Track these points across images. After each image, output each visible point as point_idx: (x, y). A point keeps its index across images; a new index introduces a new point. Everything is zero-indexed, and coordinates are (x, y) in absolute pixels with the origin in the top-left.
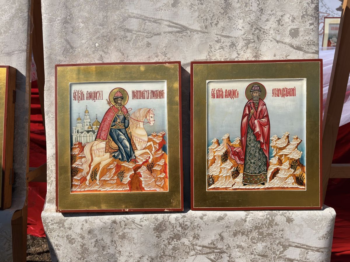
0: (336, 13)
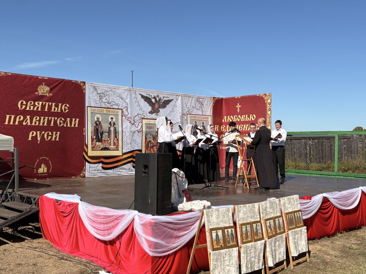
0: (149, 115)
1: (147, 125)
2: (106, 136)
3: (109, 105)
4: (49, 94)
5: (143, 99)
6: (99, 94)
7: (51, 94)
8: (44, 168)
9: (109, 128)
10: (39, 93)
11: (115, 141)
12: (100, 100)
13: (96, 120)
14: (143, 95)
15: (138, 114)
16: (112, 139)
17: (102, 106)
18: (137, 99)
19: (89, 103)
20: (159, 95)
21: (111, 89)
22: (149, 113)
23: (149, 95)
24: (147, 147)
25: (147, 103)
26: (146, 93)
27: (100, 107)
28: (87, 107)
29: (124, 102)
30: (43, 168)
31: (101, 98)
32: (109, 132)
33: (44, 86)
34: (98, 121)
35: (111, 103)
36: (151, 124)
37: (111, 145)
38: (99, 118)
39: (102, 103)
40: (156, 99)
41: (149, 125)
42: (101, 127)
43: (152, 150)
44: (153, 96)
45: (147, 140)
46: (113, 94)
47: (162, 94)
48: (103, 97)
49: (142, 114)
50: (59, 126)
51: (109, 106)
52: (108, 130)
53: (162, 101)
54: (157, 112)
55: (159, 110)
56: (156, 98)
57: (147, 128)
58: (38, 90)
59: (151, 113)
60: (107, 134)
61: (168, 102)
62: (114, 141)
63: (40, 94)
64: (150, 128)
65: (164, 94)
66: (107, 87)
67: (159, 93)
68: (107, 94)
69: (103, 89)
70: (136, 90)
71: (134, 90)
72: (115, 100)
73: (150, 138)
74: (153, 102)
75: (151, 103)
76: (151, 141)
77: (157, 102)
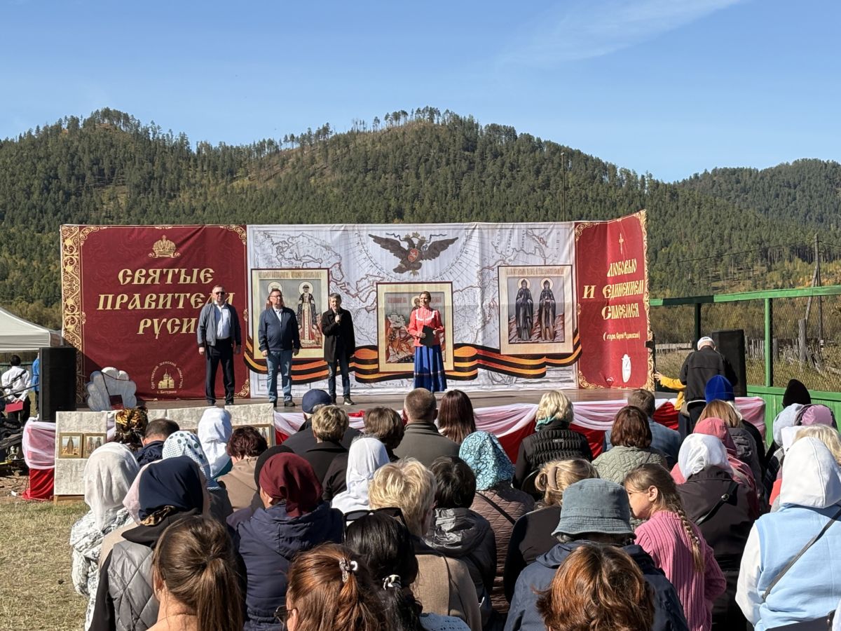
0: (394, 276)
1: (390, 296)
3: (299, 262)
4: (174, 254)
5: (379, 245)
6: (276, 244)
7: (178, 254)
8: (168, 381)
9: (300, 307)
10: (155, 254)
12: (278, 255)
15: (367, 275)
16: (307, 326)
17: (284, 266)
18: (365, 246)
19: (256, 263)
21: (302, 232)
22: (395, 270)
23: (394, 234)
24: (391, 341)
25: (389, 251)
26: (384, 232)
27: (280, 268)
28: (252, 270)
29: (333, 254)
31: (280, 250)
32: (300, 314)
33: (164, 241)
35: (303, 258)
40: (412, 241)
43: (403, 345)
44: (403, 237)
45: (390, 325)
46: (306, 240)
47: (426, 230)
48: (284, 250)
49: (377, 275)
50: (194, 307)
51: (298, 264)
52: (296, 311)
53: (429, 245)
54: (414, 268)
56: (412, 239)
57: (389, 302)
58: (154, 249)
59: (399, 270)
61: (444, 245)
62: (311, 333)
63: (157, 256)
64: (397, 301)
65: (431, 230)
66: (293, 229)
67: (419, 228)
68: (294, 243)
69: (283, 235)
70: (362, 228)
71: (356, 228)
72: (311, 251)
73: (398, 322)
74: (404, 249)
75: (399, 251)
76: (400, 328)
77: (414, 247)
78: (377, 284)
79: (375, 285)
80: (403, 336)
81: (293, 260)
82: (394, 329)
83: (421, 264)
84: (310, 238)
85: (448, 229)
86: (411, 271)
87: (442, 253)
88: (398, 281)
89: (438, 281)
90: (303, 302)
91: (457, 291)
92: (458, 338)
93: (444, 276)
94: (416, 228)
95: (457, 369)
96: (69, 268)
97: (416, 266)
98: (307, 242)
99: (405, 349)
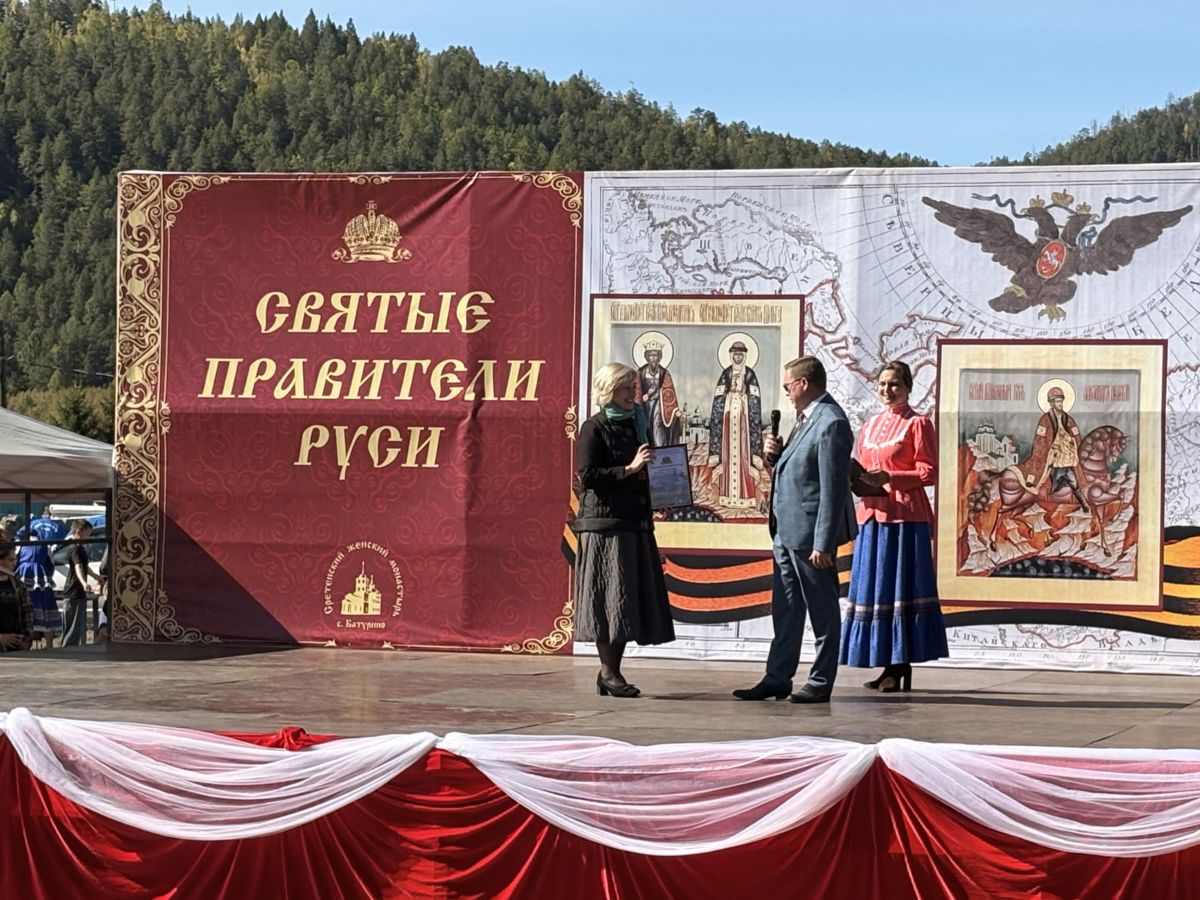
0: (991, 321)
1: (975, 378)
2: (697, 445)
3: (724, 278)
4: (395, 253)
5: (954, 229)
6: (662, 225)
7: (406, 252)
8: (366, 596)
9: (720, 401)
10: (349, 254)
11: (754, 473)
12: (666, 256)
13: (641, 361)
14: (951, 201)
15: (912, 318)
16: (735, 459)
17: (680, 288)
18: (910, 231)
19: (606, 277)
20: (1072, 191)
21: (732, 191)
22: (997, 304)
23: (996, 197)
24: (975, 510)
25: (979, 246)
26: (968, 192)
27: (668, 292)
28: (593, 297)
29: (819, 255)
30: (361, 594)
31: (671, 245)
32: (717, 424)
33: (373, 219)
34: (654, 370)
35: (734, 266)
36: (1007, 371)
37: (726, 494)
38: (659, 354)
39: (680, 271)
40: (1051, 219)
41: (988, 378)
42: (671, 397)
43: (1011, 525)
44: (1023, 205)
45: (973, 464)
46: (743, 215)
47: (1093, 183)
48: (683, 242)
49: (940, 316)
50: (438, 398)
51: (721, 282)
52: (708, 415)
53: (1099, 228)
54: (1053, 296)
55: (1071, 282)
56: (1050, 211)
57: (971, 396)
58: (346, 239)
59: (1007, 303)
60: (703, 435)
61: (1146, 228)
62: (744, 474)
63: (354, 256)
64: (998, 393)
65: (1110, 183)
66: (709, 182)
67: (1074, 177)
68: (710, 221)
69: (682, 200)
70: (904, 180)
71: (888, 180)
72: (756, 247)
73: (996, 456)
74: (1027, 242)
75: (1009, 248)
76: (1001, 474)
77: (1055, 235)
78: (940, 343)
79: (934, 347)
80: (1010, 497)
81: (705, 272)
82: (985, 477)
83: (1072, 288)
84: (756, 209)
85: (1161, 181)
86: (1043, 307)
87: (1139, 254)
88: (1002, 336)
89: (1126, 337)
90: (728, 390)
91: (1180, 368)
92: (1180, 511)
93: (1144, 322)
94: (1064, 177)
95: (1169, 604)
96: (137, 287)
97: (1058, 291)
98: (748, 222)
99: (1015, 537)
